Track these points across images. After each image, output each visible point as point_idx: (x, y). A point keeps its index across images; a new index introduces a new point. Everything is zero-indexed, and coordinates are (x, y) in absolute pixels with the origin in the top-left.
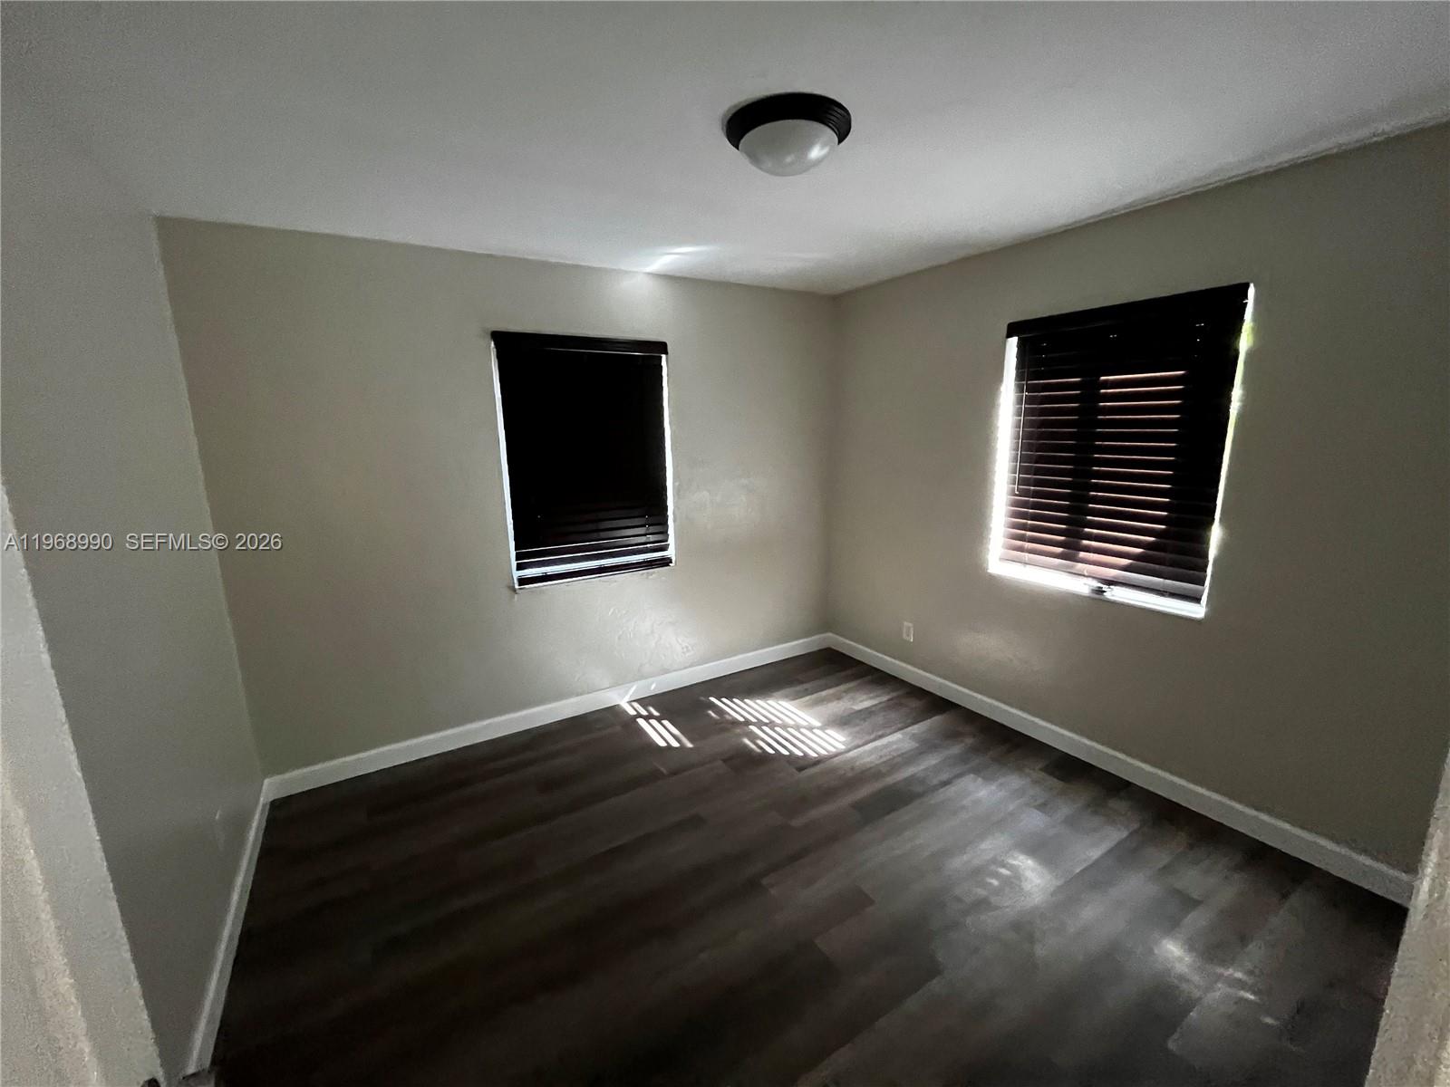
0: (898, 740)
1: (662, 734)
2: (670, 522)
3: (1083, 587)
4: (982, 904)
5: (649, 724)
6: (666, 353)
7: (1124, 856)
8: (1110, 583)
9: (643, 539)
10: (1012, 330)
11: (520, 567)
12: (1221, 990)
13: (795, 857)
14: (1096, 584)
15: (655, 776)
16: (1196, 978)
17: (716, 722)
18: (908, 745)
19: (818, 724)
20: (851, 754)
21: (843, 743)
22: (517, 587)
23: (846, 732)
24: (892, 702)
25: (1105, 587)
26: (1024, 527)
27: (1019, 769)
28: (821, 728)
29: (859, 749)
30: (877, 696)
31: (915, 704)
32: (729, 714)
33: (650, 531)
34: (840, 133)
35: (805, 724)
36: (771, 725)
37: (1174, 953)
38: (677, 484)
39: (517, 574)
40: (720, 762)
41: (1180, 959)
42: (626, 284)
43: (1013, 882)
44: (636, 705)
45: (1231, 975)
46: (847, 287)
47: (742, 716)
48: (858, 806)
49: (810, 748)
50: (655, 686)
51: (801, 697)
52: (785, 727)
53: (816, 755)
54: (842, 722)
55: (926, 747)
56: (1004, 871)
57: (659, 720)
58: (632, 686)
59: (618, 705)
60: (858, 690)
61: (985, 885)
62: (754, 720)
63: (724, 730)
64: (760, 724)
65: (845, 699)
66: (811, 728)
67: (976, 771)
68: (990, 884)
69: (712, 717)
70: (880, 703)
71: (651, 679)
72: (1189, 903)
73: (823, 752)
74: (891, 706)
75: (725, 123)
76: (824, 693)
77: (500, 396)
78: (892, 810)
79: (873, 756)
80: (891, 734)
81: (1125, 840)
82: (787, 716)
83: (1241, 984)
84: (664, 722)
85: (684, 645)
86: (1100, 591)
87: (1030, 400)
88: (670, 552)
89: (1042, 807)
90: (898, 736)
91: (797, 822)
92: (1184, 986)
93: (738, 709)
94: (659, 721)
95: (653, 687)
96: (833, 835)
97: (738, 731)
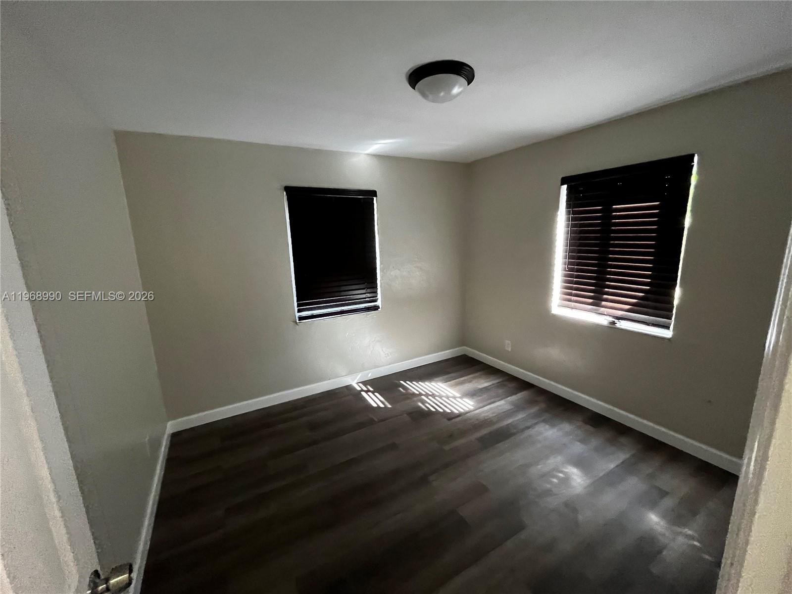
0: (502, 405)
1: (375, 400)
2: (379, 287)
3: (604, 321)
4: (548, 493)
5: (368, 395)
6: (376, 196)
7: (628, 468)
8: (619, 318)
9: (364, 296)
10: (564, 181)
11: (299, 311)
12: (681, 540)
13: (446, 466)
14: (611, 319)
15: (371, 422)
16: (667, 534)
17: (403, 394)
18: (508, 407)
19: (459, 395)
20: (477, 411)
21: (472, 406)
22: (298, 321)
23: (474, 400)
24: (499, 384)
25: (616, 321)
26: (571, 288)
27: (569, 420)
28: (460, 398)
29: (481, 409)
30: (492, 380)
31: (512, 385)
32: (411, 390)
33: (368, 292)
34: (468, 80)
35: (451, 395)
36: (433, 396)
37: (654, 520)
38: (382, 266)
39: (298, 315)
40: (405, 415)
41: (657, 524)
42: (355, 160)
43: (566, 480)
44: (360, 385)
45: (686, 532)
46: (473, 159)
47: (417, 391)
48: (481, 440)
49: (455, 408)
50: (371, 375)
51: (450, 381)
52: (441, 397)
53: (458, 412)
54: (472, 394)
55: (518, 408)
56: (561, 475)
57: (373, 392)
58: (359, 374)
59: (351, 385)
60: (480, 377)
61: (551, 483)
62: (424, 393)
63: (408, 398)
64: (427, 395)
65: (474, 382)
66: (455, 398)
67: (545, 421)
68: (553, 482)
69: (401, 391)
70: (493, 384)
71: (369, 371)
72: (664, 494)
73: (462, 411)
74: (500, 385)
75: (408, 76)
76: (462, 379)
77: (289, 220)
78: (498, 441)
79: (489, 413)
80: (499, 401)
81: (628, 459)
82: (442, 391)
83: (692, 538)
84: (376, 394)
85: (386, 353)
86: (614, 323)
87: (573, 219)
88: (379, 303)
89: (582, 441)
90: (502, 402)
91: (447, 448)
92: (661, 538)
93: (415, 387)
94: (373, 394)
95: (369, 376)
96: (467, 455)
97: (415, 399)
